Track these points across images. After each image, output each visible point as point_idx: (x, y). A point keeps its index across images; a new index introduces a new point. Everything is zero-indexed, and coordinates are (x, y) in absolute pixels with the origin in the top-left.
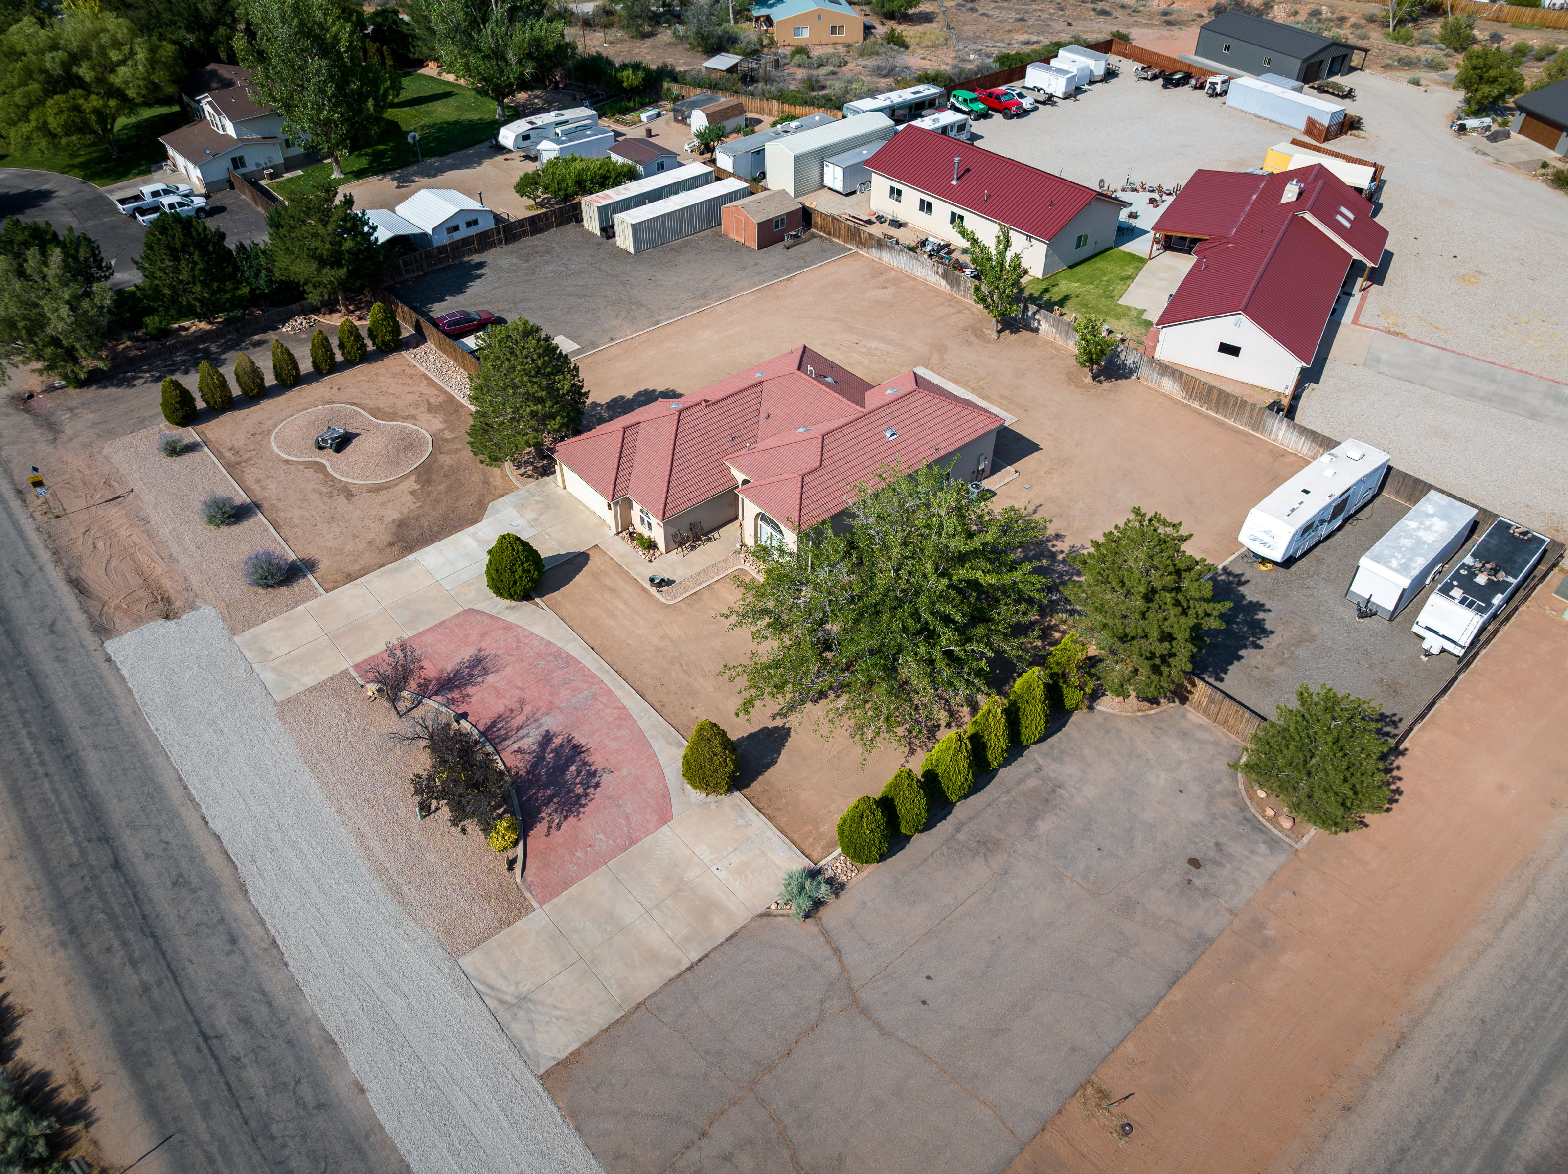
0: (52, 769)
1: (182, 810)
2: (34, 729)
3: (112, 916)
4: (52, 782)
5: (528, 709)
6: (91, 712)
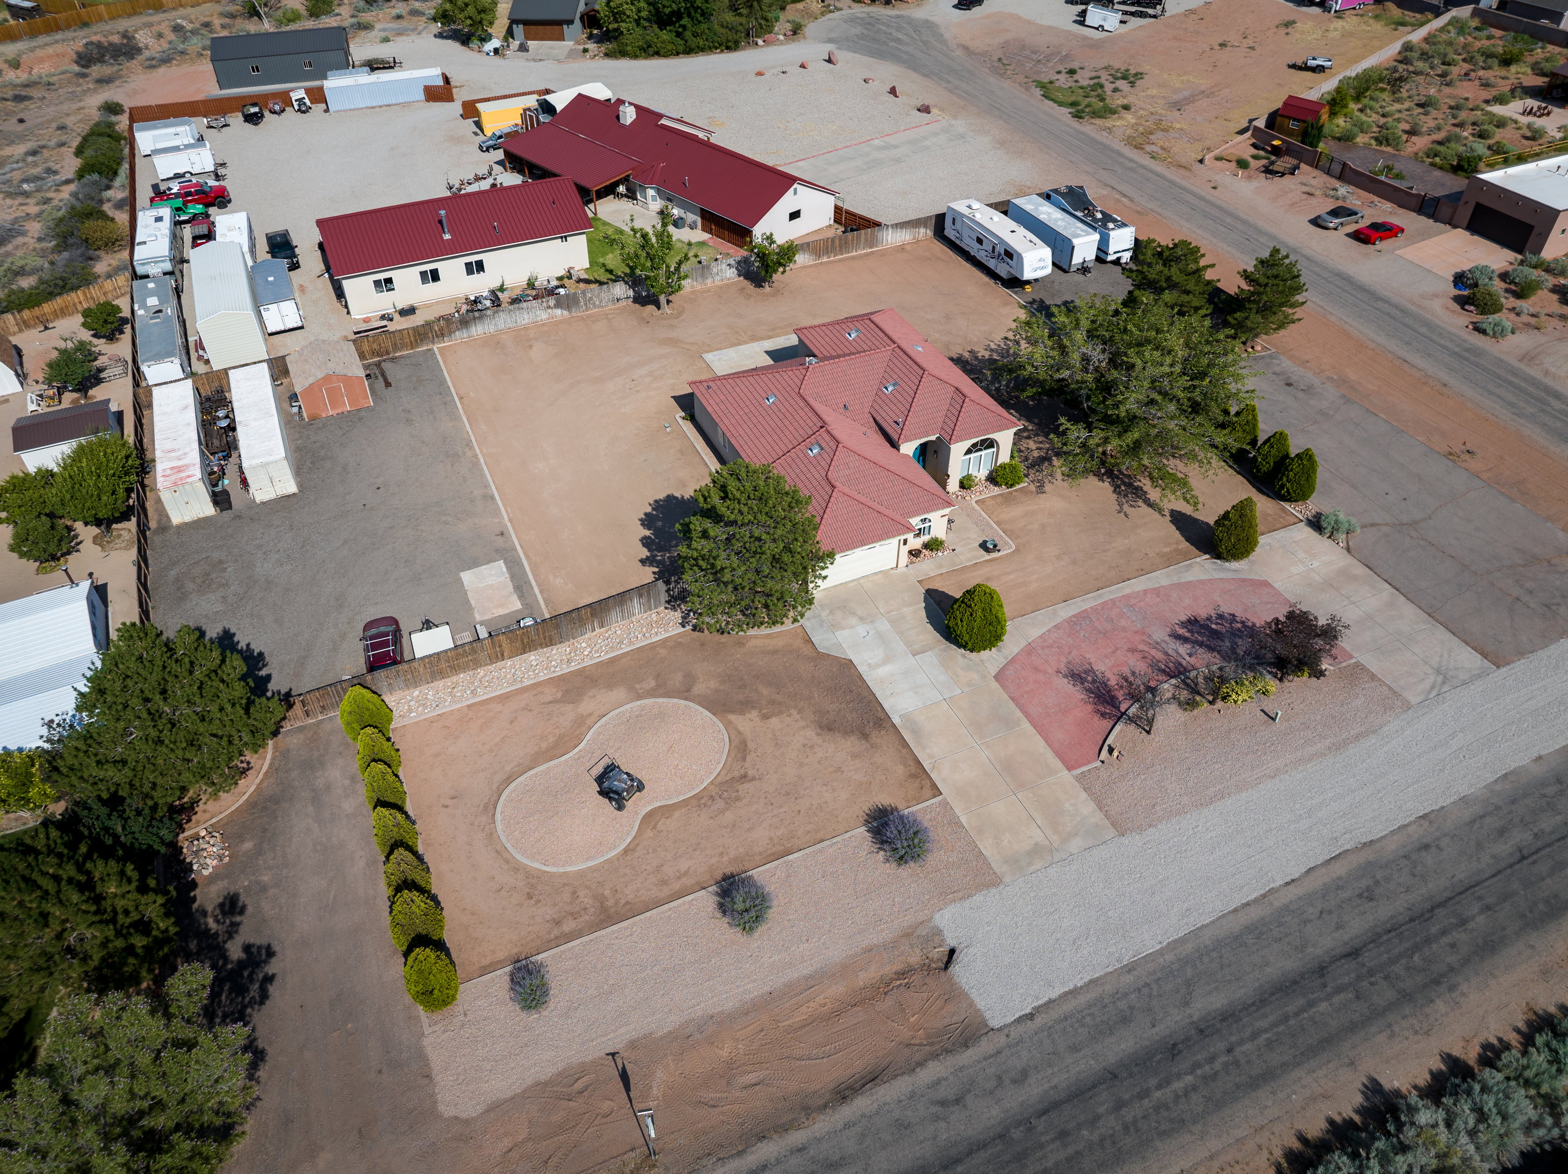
1: (1277, 904)
3: (1416, 948)
6: (1125, 1020)
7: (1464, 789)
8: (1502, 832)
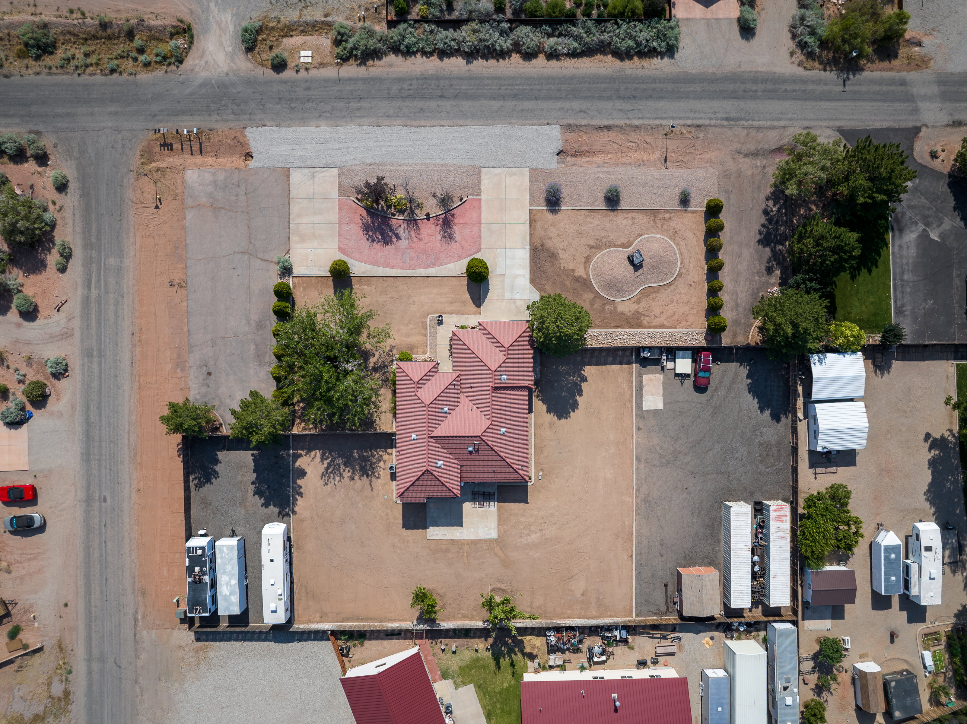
0: (501, 91)
1: (452, 121)
2: (526, 91)
3: (423, 90)
4: (495, 89)
5: (415, 240)
6: (522, 111)
7: (356, 129)
8: (359, 109)
